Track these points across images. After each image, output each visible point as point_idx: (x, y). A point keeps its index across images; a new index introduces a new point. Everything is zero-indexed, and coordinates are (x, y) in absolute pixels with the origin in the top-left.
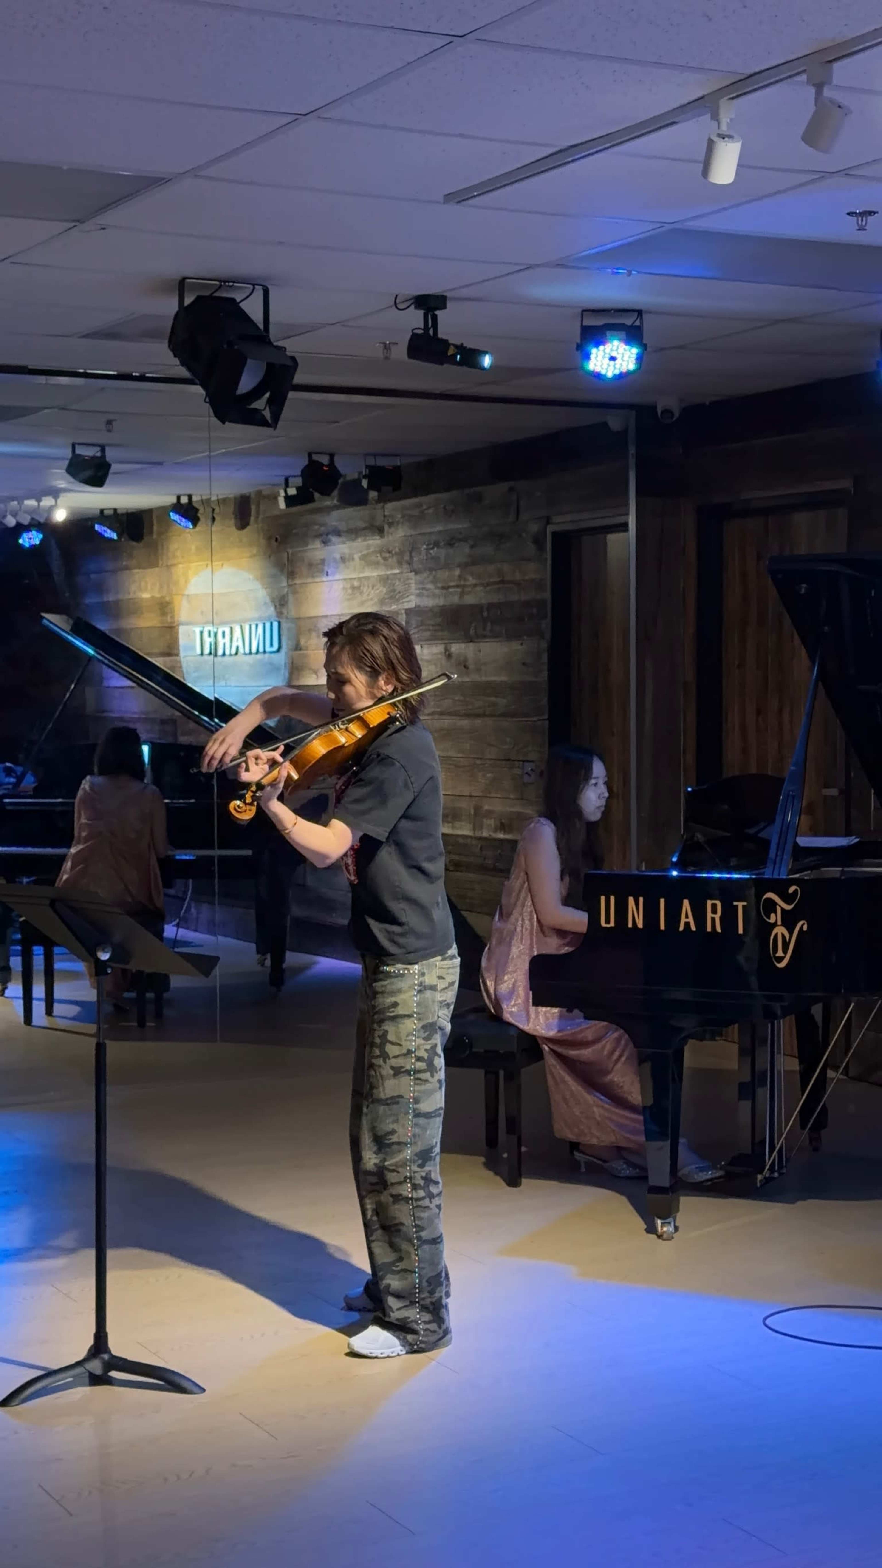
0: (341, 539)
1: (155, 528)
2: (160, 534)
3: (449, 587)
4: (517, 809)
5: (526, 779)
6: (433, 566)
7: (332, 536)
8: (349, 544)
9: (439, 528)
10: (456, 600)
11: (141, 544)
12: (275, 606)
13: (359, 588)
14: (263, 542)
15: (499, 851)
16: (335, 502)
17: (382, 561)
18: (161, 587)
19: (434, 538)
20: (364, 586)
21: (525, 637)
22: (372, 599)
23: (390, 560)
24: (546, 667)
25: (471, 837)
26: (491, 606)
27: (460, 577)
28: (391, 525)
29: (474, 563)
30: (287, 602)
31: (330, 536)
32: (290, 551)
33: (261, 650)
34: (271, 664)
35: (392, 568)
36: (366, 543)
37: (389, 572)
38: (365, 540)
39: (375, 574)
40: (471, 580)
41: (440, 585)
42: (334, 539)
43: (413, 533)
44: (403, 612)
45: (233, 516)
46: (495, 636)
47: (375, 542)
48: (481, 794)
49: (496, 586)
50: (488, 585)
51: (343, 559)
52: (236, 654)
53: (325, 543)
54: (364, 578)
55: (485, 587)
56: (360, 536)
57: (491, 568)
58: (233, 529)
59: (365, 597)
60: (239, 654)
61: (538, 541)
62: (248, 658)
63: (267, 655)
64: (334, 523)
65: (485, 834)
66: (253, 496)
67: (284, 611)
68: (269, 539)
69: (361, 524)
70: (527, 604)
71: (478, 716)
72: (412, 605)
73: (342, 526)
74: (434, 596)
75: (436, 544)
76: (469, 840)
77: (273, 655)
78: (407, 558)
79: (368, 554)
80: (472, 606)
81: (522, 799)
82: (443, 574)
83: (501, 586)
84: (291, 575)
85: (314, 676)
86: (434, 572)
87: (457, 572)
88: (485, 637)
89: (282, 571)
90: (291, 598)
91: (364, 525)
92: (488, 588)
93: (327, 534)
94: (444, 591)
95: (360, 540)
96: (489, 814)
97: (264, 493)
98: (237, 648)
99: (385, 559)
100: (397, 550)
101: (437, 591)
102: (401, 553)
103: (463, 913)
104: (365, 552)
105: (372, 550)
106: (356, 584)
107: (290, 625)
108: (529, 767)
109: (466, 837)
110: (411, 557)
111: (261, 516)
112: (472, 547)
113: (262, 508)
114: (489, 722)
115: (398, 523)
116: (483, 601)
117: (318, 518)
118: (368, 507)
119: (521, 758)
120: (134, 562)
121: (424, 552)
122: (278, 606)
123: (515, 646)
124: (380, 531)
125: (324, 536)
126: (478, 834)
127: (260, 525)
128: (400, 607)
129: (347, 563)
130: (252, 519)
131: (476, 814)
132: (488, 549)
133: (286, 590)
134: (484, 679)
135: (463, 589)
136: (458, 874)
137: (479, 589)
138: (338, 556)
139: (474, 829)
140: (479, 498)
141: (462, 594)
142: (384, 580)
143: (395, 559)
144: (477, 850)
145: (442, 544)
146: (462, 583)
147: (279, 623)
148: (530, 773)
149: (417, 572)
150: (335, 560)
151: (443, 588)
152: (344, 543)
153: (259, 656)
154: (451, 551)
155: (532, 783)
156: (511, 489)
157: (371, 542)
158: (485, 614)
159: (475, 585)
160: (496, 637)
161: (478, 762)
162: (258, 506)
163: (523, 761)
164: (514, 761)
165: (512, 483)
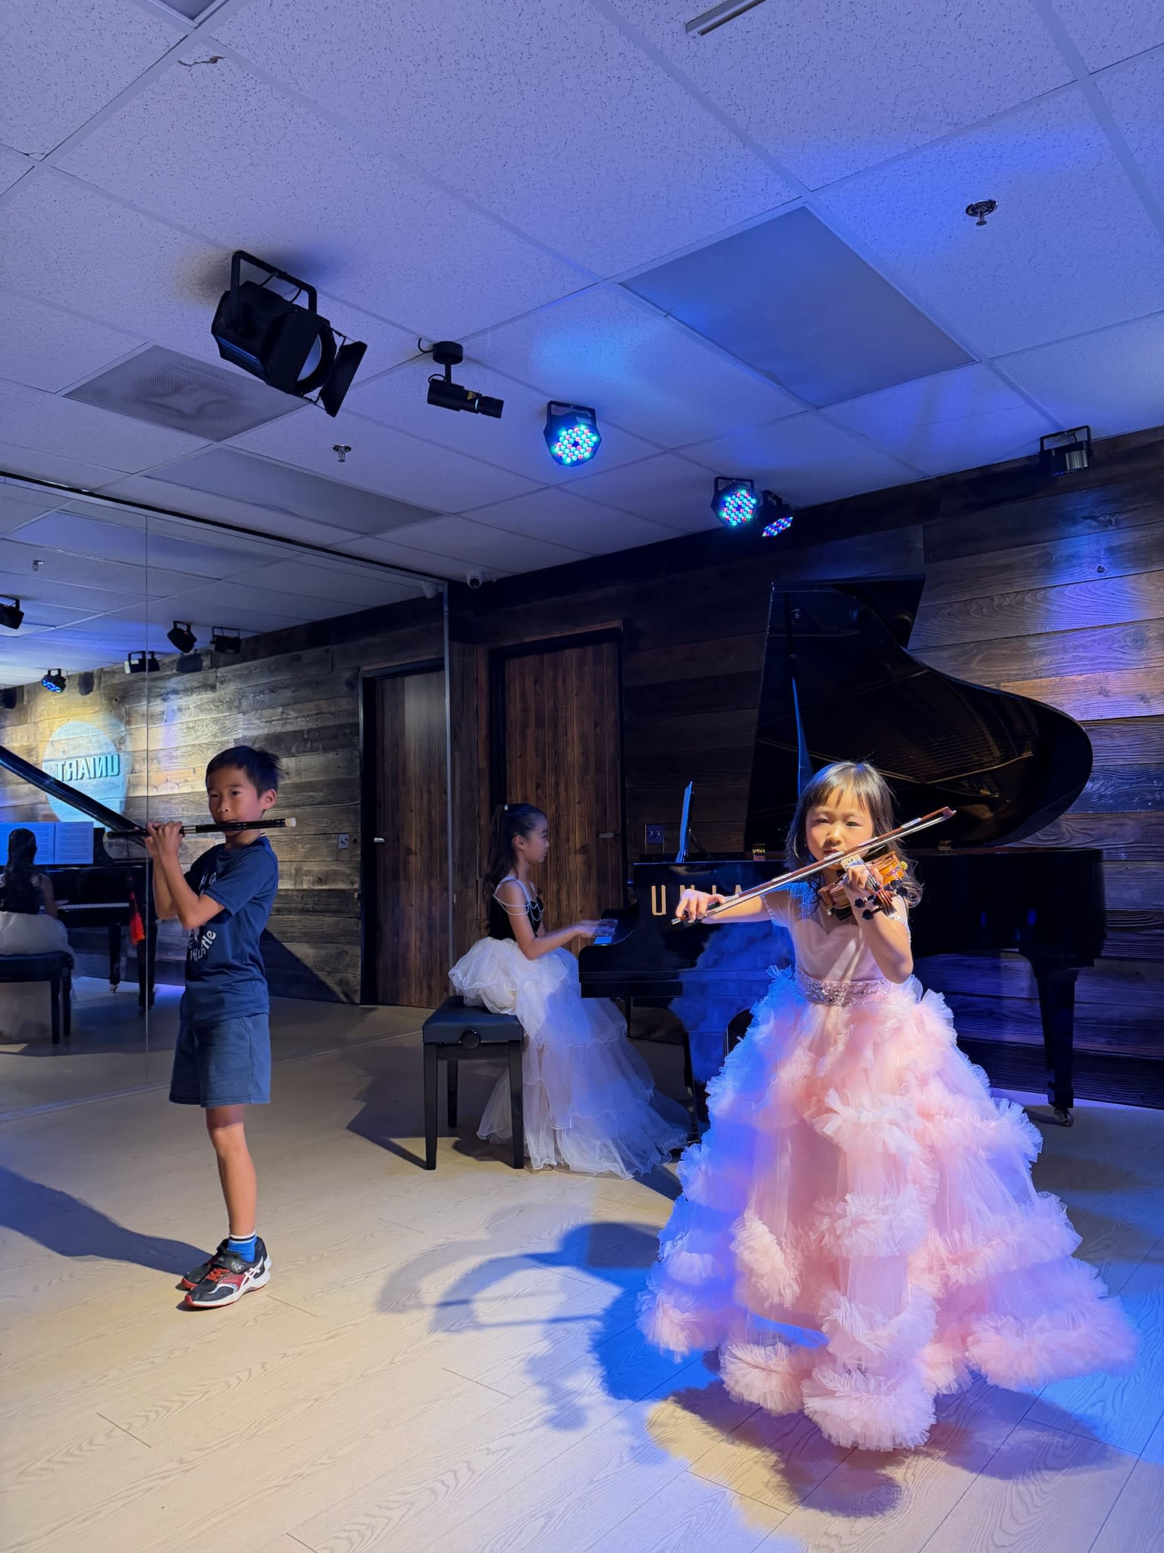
0: (178, 696)
1: (26, 698)
2: (29, 701)
3: (272, 721)
4: (334, 868)
5: (341, 846)
6: (259, 707)
7: (172, 695)
8: (185, 699)
9: (265, 681)
10: (279, 729)
11: (14, 710)
12: (115, 745)
13: (193, 728)
14: (104, 702)
15: (317, 898)
16: (175, 671)
17: (214, 708)
18: (28, 738)
19: (259, 688)
20: (199, 725)
21: (340, 749)
22: (206, 734)
23: (221, 707)
24: (358, 769)
25: (293, 890)
26: (309, 731)
27: (283, 713)
28: (222, 683)
29: (295, 703)
30: (125, 741)
31: (169, 696)
32: (127, 707)
33: (104, 774)
34: (113, 784)
35: (223, 712)
36: (200, 697)
37: (220, 715)
38: (199, 695)
39: (209, 717)
40: (293, 714)
41: (263, 720)
42: (172, 697)
43: (243, 686)
44: (232, 740)
45: (78, 686)
46: (313, 750)
47: (209, 695)
48: (300, 860)
49: (315, 717)
50: (308, 716)
51: (180, 710)
52: (82, 778)
53: (164, 700)
54: (199, 720)
55: (306, 718)
56: (195, 692)
57: (310, 705)
58: (79, 695)
59: (199, 734)
60: (84, 778)
61: (351, 685)
62: (94, 781)
63: (108, 778)
64: (173, 686)
65: (305, 887)
66: (95, 672)
67: (123, 748)
68: (110, 699)
69: (195, 684)
70: (341, 726)
71: (298, 806)
72: (240, 736)
73: (180, 687)
74: (260, 728)
75: (262, 692)
76: (290, 893)
77: (113, 778)
78: (236, 704)
79: (202, 704)
80: (294, 732)
81: (337, 860)
82: (267, 713)
83: (319, 716)
84: (128, 723)
85: (155, 790)
86: (259, 712)
87: (280, 710)
88: (306, 752)
89: (121, 720)
90: (128, 739)
91: (198, 685)
92: (308, 719)
93: (168, 693)
94: (268, 724)
95: (194, 695)
96: (308, 872)
97: (106, 670)
98: (83, 774)
99: (217, 707)
100: (228, 699)
101: (263, 725)
102: (231, 701)
103: (284, 944)
104: (199, 703)
105: (205, 701)
106: (191, 725)
107: (127, 756)
108: (343, 837)
109: (288, 890)
110: (240, 703)
111: (102, 685)
112: (294, 692)
113: (103, 679)
114: (308, 809)
115: (230, 680)
116: (304, 728)
117: (160, 684)
118: (203, 672)
119: (337, 832)
120: (8, 722)
121: (251, 699)
122: (117, 744)
123: (331, 755)
124: (213, 688)
125: (165, 696)
126: (298, 887)
127: (102, 691)
128: (230, 737)
129: (183, 712)
130: (95, 687)
131: (296, 874)
132: (306, 692)
133: (124, 733)
134: (304, 780)
135: (285, 721)
136: (280, 917)
137: (299, 719)
138: (175, 708)
139: (295, 884)
140: (299, 659)
141: (283, 725)
142: (216, 721)
143: (225, 706)
144: (299, 899)
145: (266, 692)
146: (284, 716)
147: (119, 756)
148: (344, 841)
149: (244, 713)
150: (173, 711)
151: (267, 722)
152: (181, 698)
153: (102, 779)
154: (274, 695)
155: (347, 849)
156: (327, 651)
157: (204, 696)
158: (306, 736)
159: (297, 718)
160: (315, 751)
161: (298, 837)
162: (100, 679)
163: (339, 834)
164: (330, 834)
165: (327, 647)
